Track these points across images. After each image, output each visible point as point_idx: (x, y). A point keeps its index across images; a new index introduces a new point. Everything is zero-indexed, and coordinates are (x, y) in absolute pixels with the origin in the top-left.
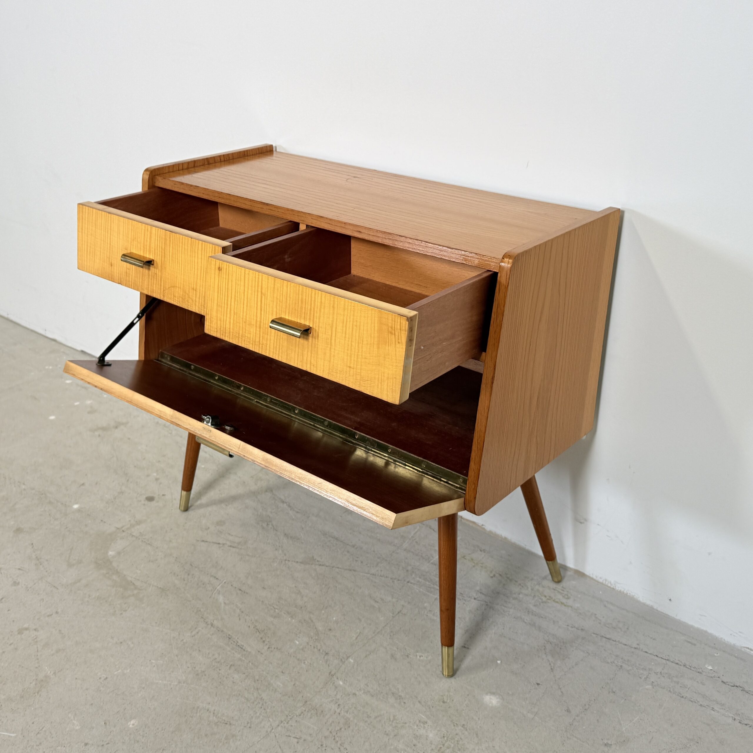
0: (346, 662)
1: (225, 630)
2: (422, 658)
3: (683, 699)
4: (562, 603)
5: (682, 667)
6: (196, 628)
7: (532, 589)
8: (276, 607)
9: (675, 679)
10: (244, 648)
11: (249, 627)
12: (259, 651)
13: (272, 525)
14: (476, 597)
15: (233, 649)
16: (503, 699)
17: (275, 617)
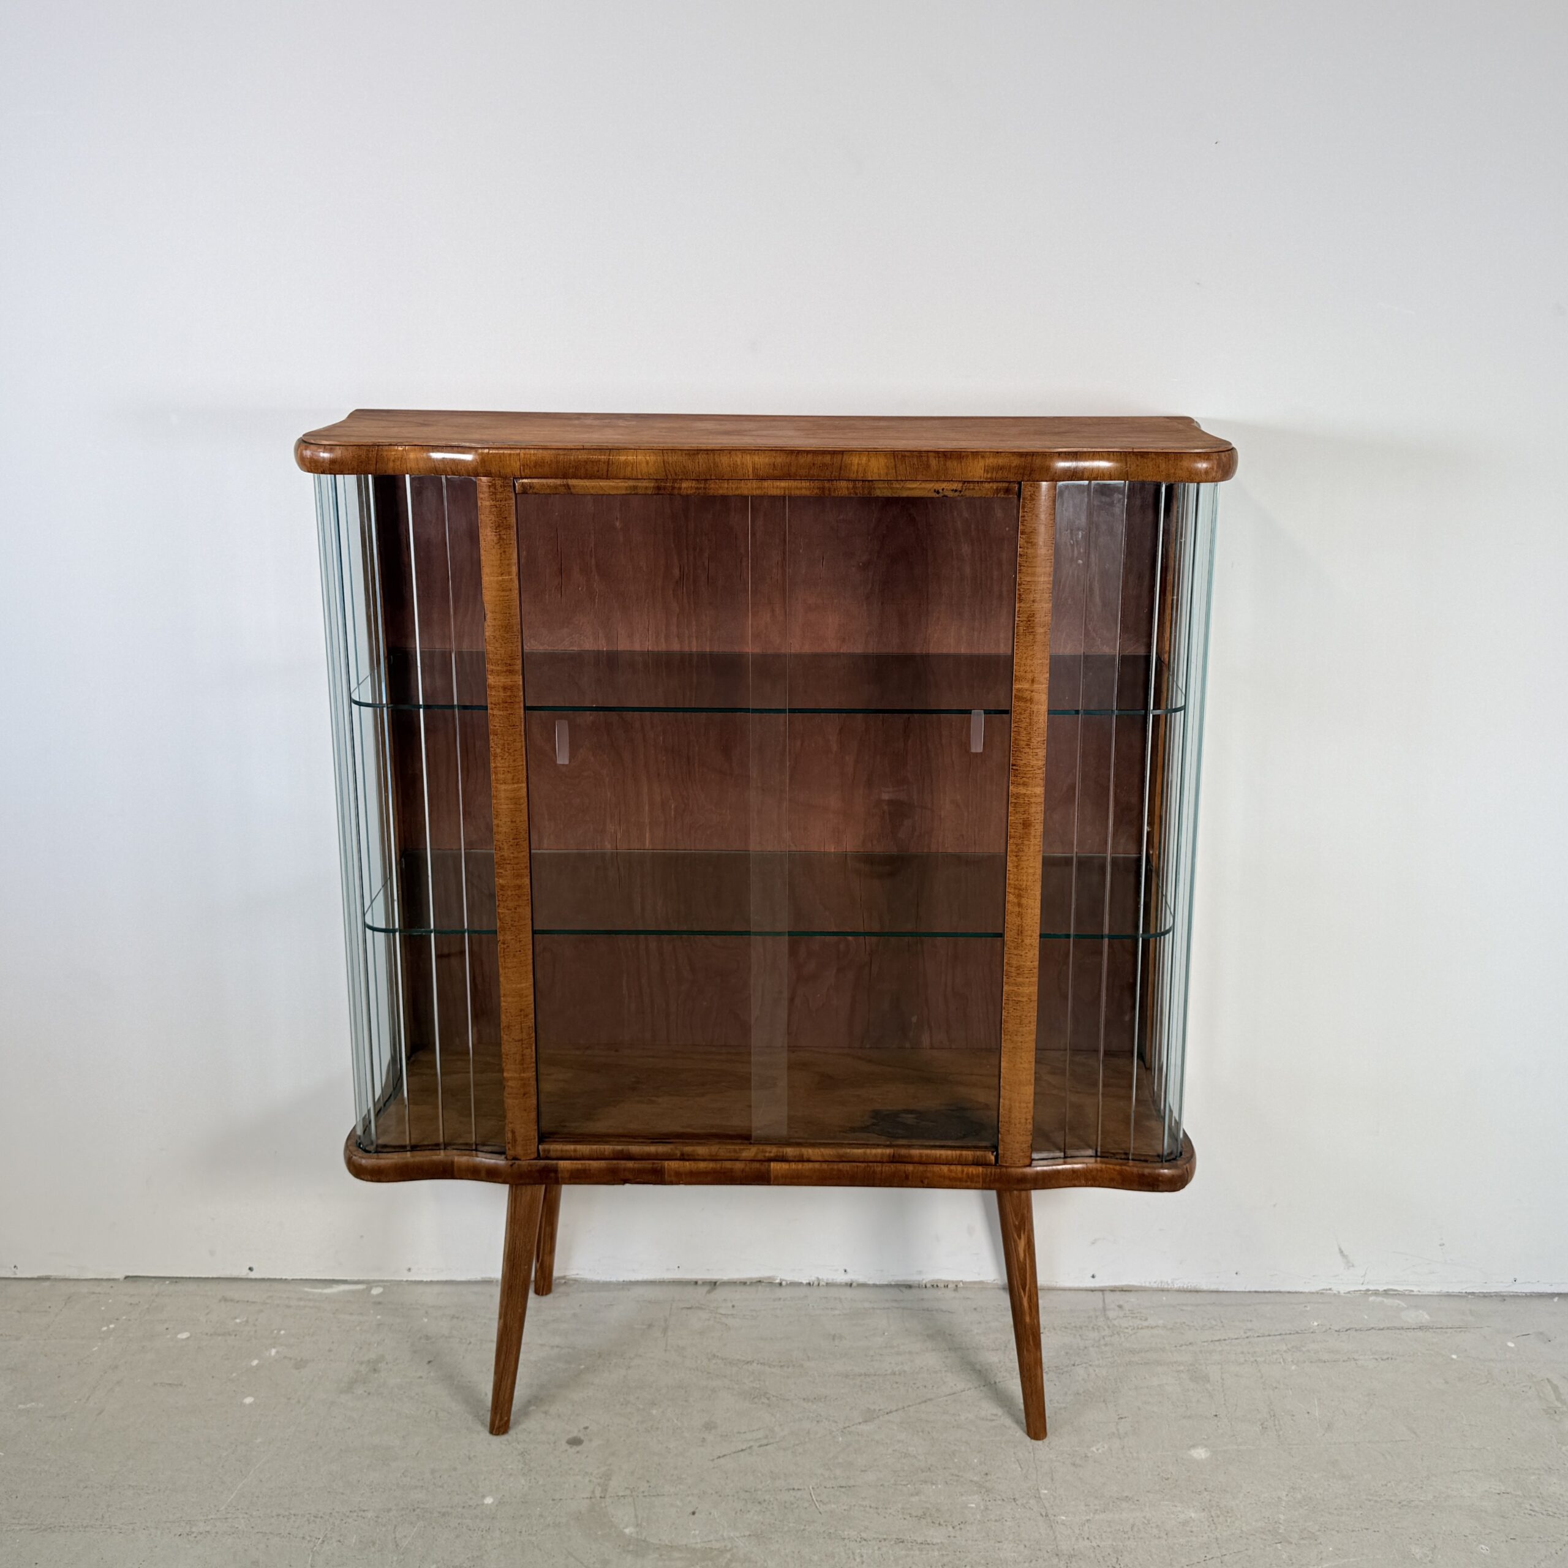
0: (1042, 1496)
1: (885, 1537)
2: (1100, 1451)
3: (1327, 1363)
4: (1148, 1327)
5: (1297, 1335)
6: (853, 1554)
7: (1109, 1327)
8: (904, 1483)
9: (1304, 1349)
10: (929, 1542)
11: (905, 1519)
12: (949, 1537)
13: (773, 1396)
14: (1073, 1363)
15: (921, 1550)
16: (1206, 1446)
17: (917, 1494)
